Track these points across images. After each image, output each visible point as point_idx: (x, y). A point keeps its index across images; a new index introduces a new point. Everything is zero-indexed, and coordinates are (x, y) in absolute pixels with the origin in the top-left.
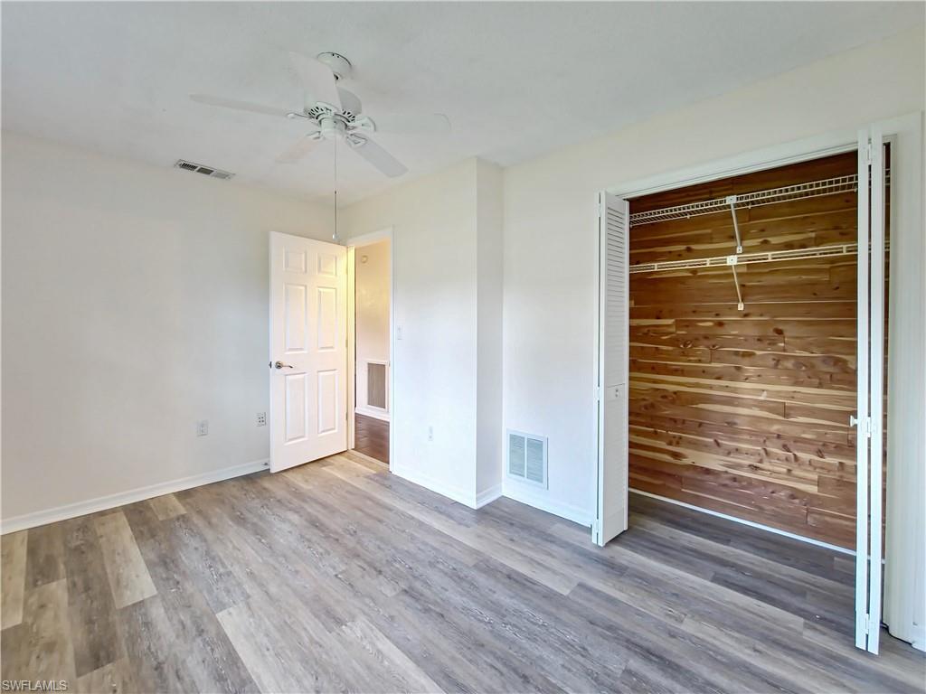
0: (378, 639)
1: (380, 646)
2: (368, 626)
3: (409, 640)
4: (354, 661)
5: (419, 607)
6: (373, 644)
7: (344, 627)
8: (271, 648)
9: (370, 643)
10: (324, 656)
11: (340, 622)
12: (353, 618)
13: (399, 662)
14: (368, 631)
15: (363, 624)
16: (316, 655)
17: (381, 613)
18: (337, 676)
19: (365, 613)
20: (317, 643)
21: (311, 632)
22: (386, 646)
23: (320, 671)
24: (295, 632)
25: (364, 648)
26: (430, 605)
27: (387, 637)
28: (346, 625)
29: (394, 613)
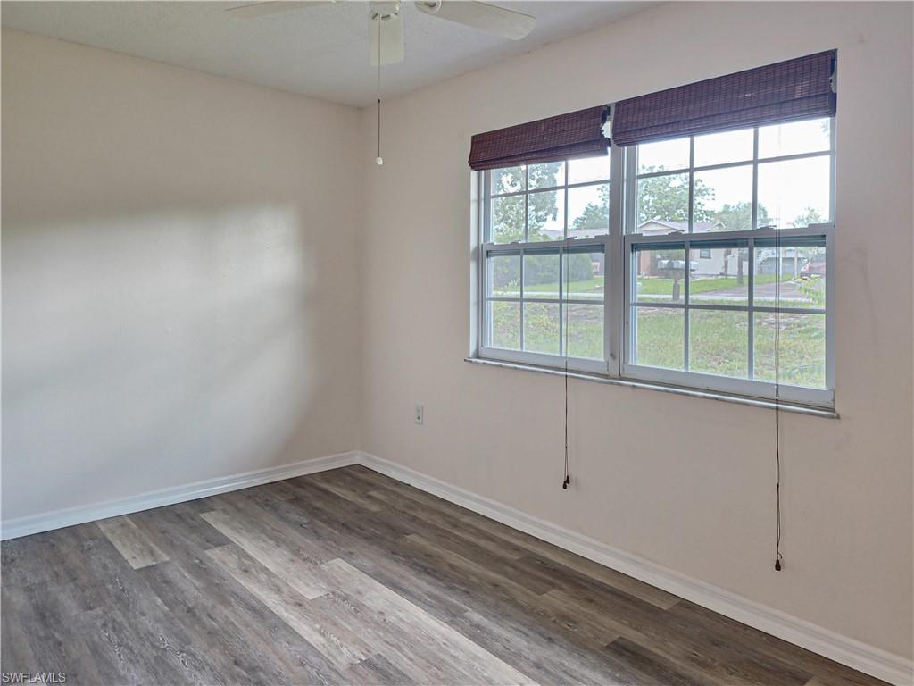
0: (323, 645)
1: (322, 639)
2: (334, 658)
3: (288, 643)
4: (350, 629)
5: (261, 674)
6: (329, 640)
7: (364, 659)
8: (443, 646)
9: (333, 642)
10: (382, 634)
11: (368, 664)
12: (352, 667)
13: (304, 626)
14: (334, 652)
15: (339, 659)
16: (390, 635)
17: (314, 670)
18: (366, 621)
19: (336, 671)
20: (392, 645)
21: (403, 656)
22: (315, 639)
23: (383, 625)
24: (422, 658)
25: (339, 638)
26: (245, 674)
27: (312, 646)
28: (361, 660)
29: (297, 669)
